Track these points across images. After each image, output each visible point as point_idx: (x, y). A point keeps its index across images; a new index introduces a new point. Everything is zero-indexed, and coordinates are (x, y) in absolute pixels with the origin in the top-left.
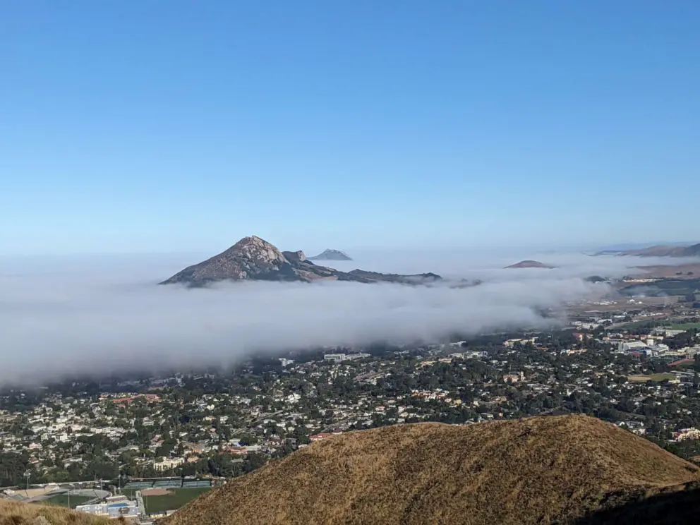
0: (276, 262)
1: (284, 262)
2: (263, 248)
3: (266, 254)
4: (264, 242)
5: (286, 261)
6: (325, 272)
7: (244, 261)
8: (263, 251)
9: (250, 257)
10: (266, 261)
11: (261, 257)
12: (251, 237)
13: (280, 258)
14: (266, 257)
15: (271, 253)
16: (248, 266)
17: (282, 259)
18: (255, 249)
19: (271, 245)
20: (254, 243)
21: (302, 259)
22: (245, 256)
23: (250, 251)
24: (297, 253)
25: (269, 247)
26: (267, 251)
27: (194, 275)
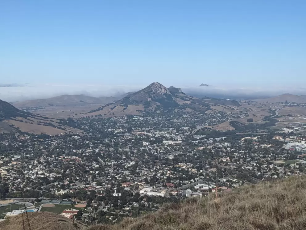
0: (165, 94)
1: (169, 94)
2: (160, 88)
3: (161, 90)
4: (161, 85)
5: (170, 93)
6: (187, 99)
7: (151, 93)
8: (160, 89)
9: (154, 92)
10: (160, 93)
11: (159, 91)
12: (155, 82)
13: (167, 92)
14: (161, 92)
15: (163, 90)
16: (152, 96)
17: (168, 92)
18: (156, 88)
19: (164, 86)
20: (156, 85)
21: (180, 92)
22: (151, 91)
23: (154, 89)
24: (178, 89)
25: (163, 87)
26: (161, 89)
27: (130, 99)
